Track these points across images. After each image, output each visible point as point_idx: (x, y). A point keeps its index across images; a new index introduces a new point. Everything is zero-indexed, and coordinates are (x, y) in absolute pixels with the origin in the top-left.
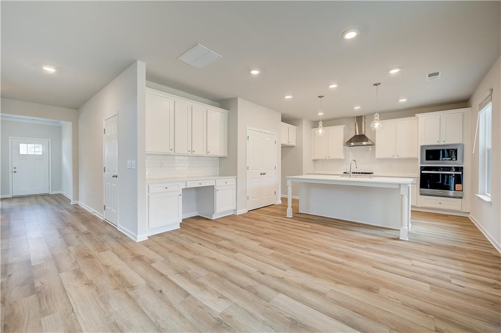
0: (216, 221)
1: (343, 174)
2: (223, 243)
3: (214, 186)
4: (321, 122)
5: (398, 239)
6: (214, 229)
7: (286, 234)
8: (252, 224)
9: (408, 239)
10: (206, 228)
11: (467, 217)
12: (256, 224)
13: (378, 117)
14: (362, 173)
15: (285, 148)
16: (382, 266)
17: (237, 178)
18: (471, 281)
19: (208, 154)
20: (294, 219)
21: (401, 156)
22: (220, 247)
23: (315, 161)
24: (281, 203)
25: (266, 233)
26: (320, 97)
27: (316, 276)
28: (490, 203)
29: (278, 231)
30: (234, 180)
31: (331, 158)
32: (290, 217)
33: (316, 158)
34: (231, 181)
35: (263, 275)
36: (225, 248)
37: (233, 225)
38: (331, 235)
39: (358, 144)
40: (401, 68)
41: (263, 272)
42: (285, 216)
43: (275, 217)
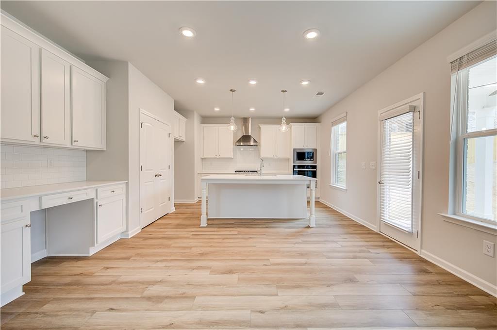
0: (96, 257)
1: (234, 172)
2: (153, 290)
3: (93, 199)
4: (233, 118)
5: (309, 227)
6: (110, 272)
7: (225, 249)
8: (168, 247)
9: (315, 226)
10: (91, 275)
11: (318, 201)
12: (173, 245)
13: (284, 121)
14: (251, 171)
15: (178, 142)
16: (330, 255)
17: (127, 184)
18: (376, 247)
19: (74, 144)
20: (209, 227)
21: (280, 156)
22: (158, 299)
23: (202, 159)
24: (175, 210)
25: (202, 255)
26: (231, 90)
27: (308, 287)
28: (347, 190)
29: (211, 246)
30: (124, 186)
31: (221, 156)
32: (206, 226)
33: (205, 156)
34: (119, 187)
35: (262, 314)
36: (167, 297)
37: (138, 255)
38: (265, 236)
39: (246, 144)
40: (310, 81)
41: (259, 309)
42: (198, 226)
43: (186, 230)
